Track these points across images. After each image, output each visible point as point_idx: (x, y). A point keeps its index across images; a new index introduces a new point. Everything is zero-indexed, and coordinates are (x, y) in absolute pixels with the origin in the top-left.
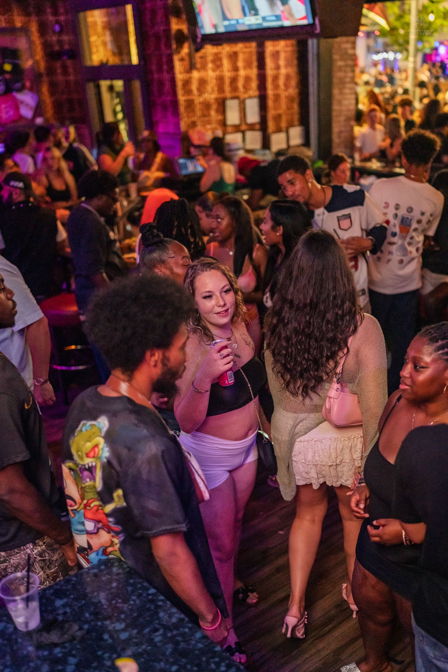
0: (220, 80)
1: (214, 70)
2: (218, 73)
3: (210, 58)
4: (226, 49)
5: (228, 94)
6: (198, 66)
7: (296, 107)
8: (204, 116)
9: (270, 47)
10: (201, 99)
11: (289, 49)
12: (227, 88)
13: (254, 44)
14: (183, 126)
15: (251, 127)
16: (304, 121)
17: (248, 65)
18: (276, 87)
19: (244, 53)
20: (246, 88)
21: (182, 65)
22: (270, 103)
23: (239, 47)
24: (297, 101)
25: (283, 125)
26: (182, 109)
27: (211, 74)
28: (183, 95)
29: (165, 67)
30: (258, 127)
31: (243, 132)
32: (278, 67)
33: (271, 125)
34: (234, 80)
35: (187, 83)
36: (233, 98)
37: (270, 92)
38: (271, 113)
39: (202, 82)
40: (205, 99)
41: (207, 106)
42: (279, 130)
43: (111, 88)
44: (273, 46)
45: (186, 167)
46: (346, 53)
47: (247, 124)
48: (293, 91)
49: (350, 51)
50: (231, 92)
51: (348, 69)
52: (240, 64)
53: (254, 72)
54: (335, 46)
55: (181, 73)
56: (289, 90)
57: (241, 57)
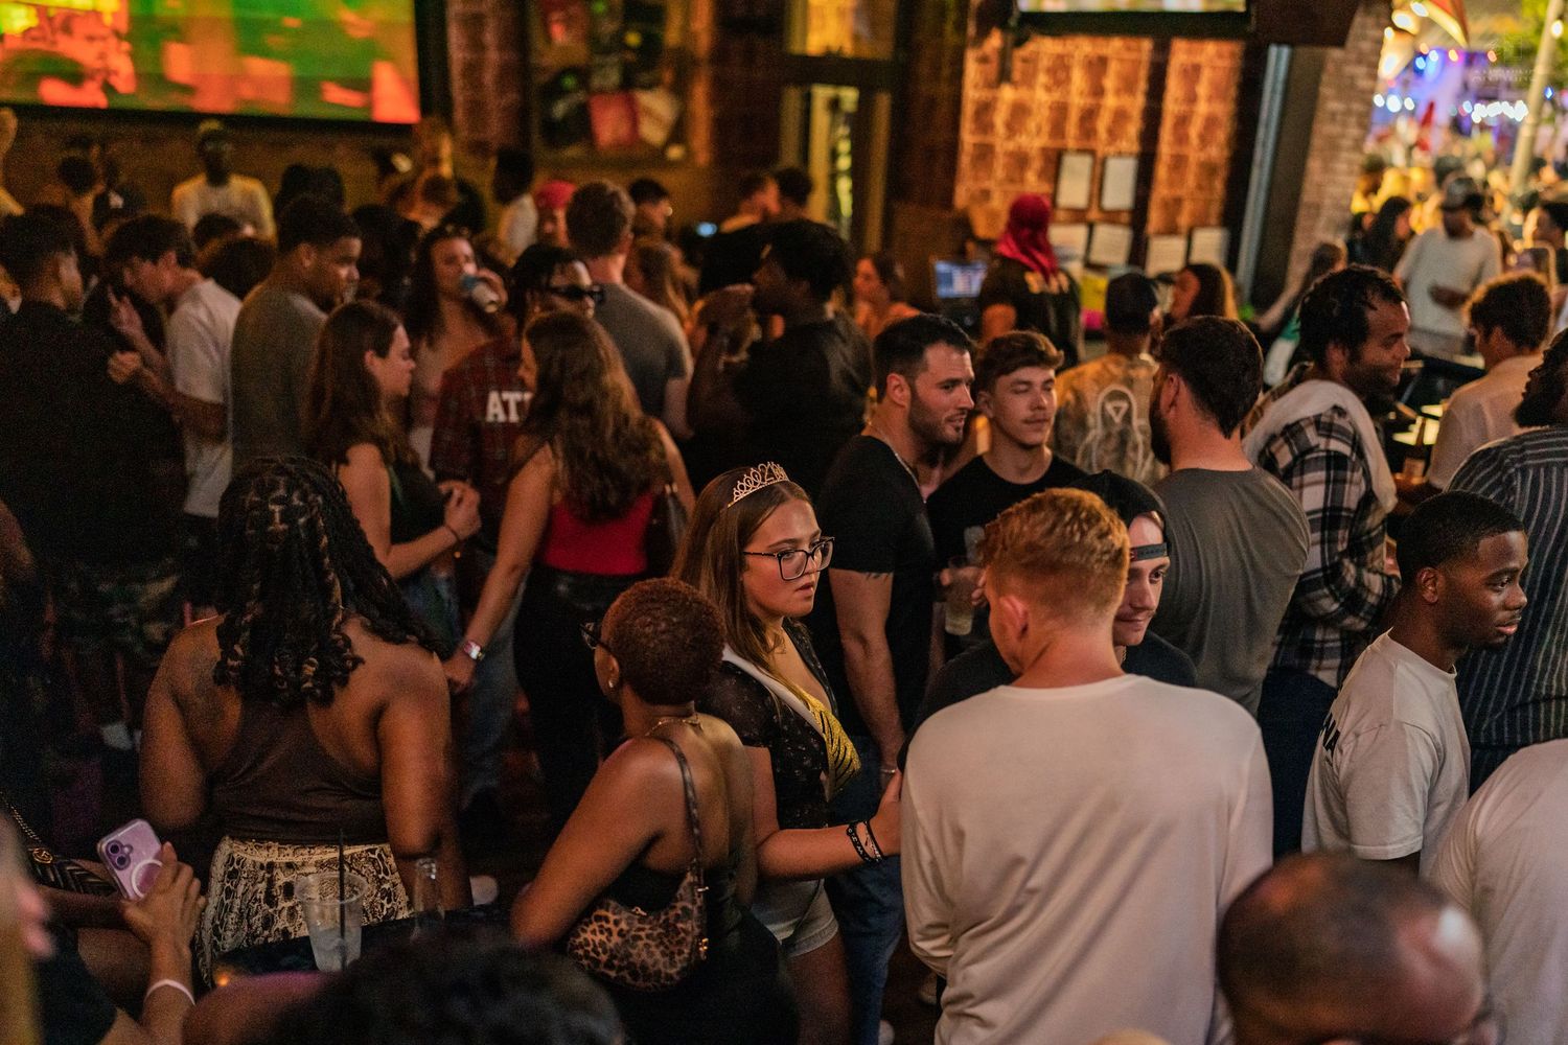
0: (1060, 111)
1: (1048, 89)
2: (1056, 96)
3: (1045, 63)
4: (1083, 47)
5: (1071, 143)
6: (1017, 75)
7: (1219, 185)
8: (1011, 180)
9: (1181, 53)
10: (1011, 146)
11: (1225, 63)
12: (1072, 128)
13: (1146, 45)
14: (962, 196)
15: (1111, 217)
16: (1232, 219)
17: (1127, 86)
18: (1181, 138)
19: (1121, 60)
20: (1113, 134)
21: (981, 72)
22: (1162, 171)
23: (1114, 46)
24: (1223, 174)
25: (1184, 220)
26: (965, 161)
27: (1041, 97)
28: (973, 133)
29: (946, 72)
30: (1125, 218)
31: (1091, 227)
32: (1192, 99)
33: (1155, 218)
34: (1089, 116)
35: (985, 109)
36: (1081, 151)
37: (1166, 148)
38: (1161, 191)
39: (1020, 111)
40: (1020, 148)
41: (1020, 160)
42: (1171, 230)
43: (834, 105)
44: (1189, 52)
45: (949, 280)
46: (1352, 86)
47: (1101, 209)
48: (1217, 152)
49: (1363, 83)
50: (1077, 139)
51: (1353, 120)
52: (1110, 82)
53: (1137, 103)
54: (1330, 67)
55: (976, 86)
56: (1208, 148)
57: (1113, 67)
